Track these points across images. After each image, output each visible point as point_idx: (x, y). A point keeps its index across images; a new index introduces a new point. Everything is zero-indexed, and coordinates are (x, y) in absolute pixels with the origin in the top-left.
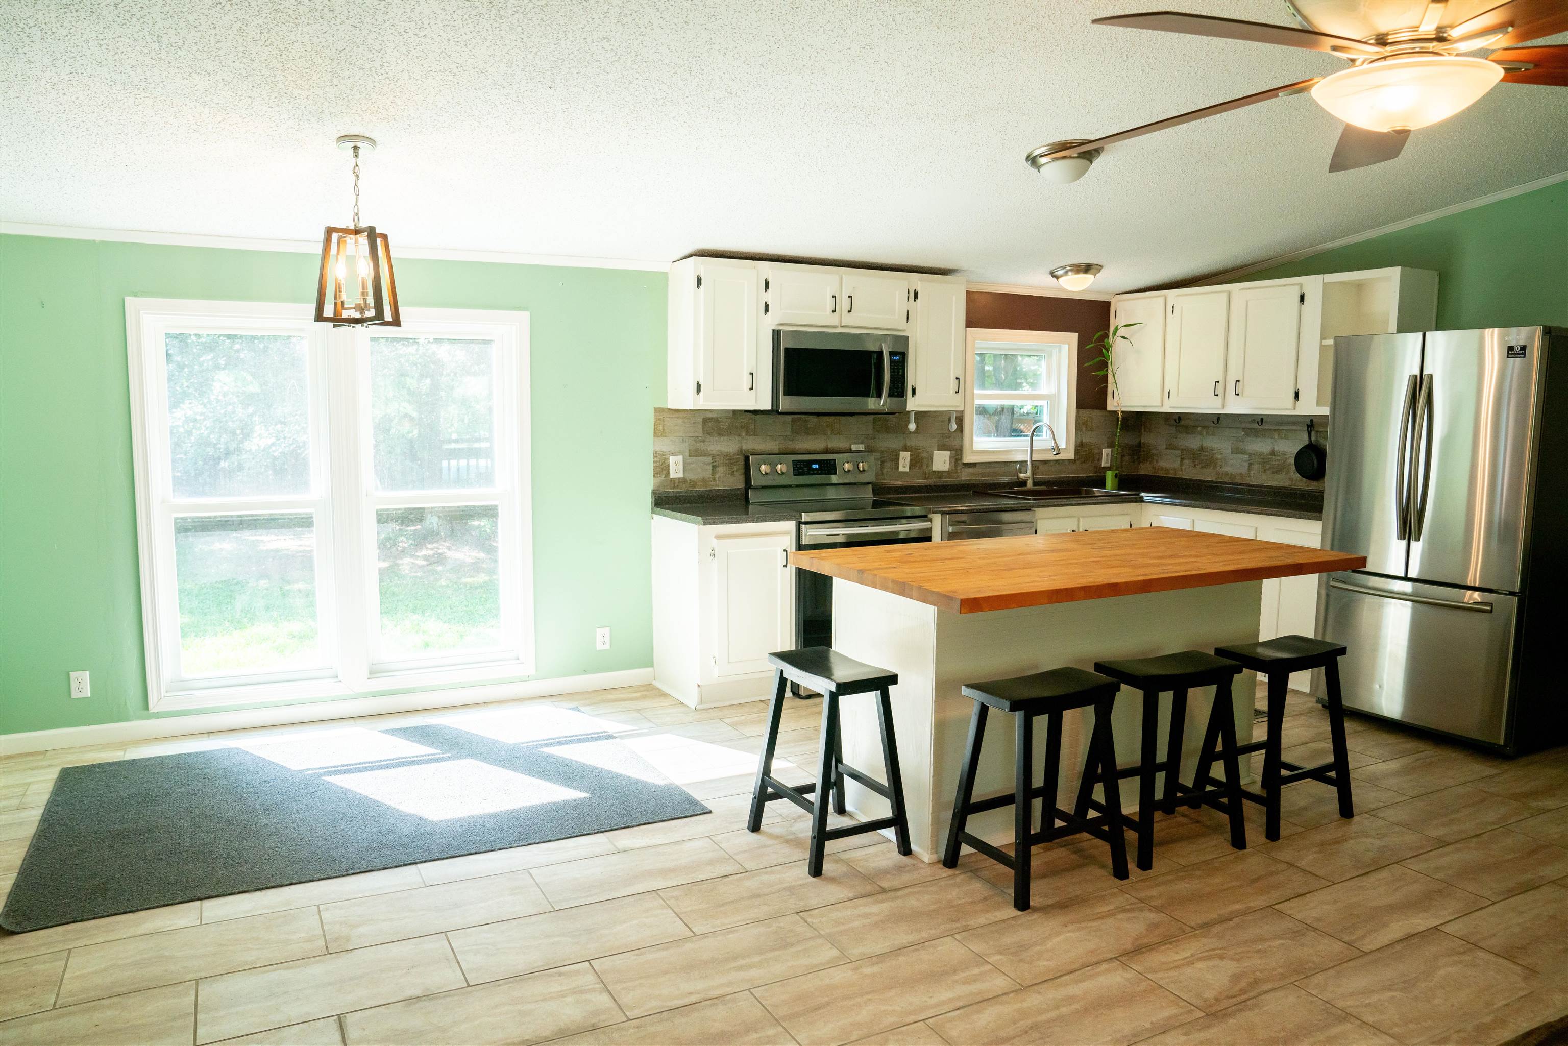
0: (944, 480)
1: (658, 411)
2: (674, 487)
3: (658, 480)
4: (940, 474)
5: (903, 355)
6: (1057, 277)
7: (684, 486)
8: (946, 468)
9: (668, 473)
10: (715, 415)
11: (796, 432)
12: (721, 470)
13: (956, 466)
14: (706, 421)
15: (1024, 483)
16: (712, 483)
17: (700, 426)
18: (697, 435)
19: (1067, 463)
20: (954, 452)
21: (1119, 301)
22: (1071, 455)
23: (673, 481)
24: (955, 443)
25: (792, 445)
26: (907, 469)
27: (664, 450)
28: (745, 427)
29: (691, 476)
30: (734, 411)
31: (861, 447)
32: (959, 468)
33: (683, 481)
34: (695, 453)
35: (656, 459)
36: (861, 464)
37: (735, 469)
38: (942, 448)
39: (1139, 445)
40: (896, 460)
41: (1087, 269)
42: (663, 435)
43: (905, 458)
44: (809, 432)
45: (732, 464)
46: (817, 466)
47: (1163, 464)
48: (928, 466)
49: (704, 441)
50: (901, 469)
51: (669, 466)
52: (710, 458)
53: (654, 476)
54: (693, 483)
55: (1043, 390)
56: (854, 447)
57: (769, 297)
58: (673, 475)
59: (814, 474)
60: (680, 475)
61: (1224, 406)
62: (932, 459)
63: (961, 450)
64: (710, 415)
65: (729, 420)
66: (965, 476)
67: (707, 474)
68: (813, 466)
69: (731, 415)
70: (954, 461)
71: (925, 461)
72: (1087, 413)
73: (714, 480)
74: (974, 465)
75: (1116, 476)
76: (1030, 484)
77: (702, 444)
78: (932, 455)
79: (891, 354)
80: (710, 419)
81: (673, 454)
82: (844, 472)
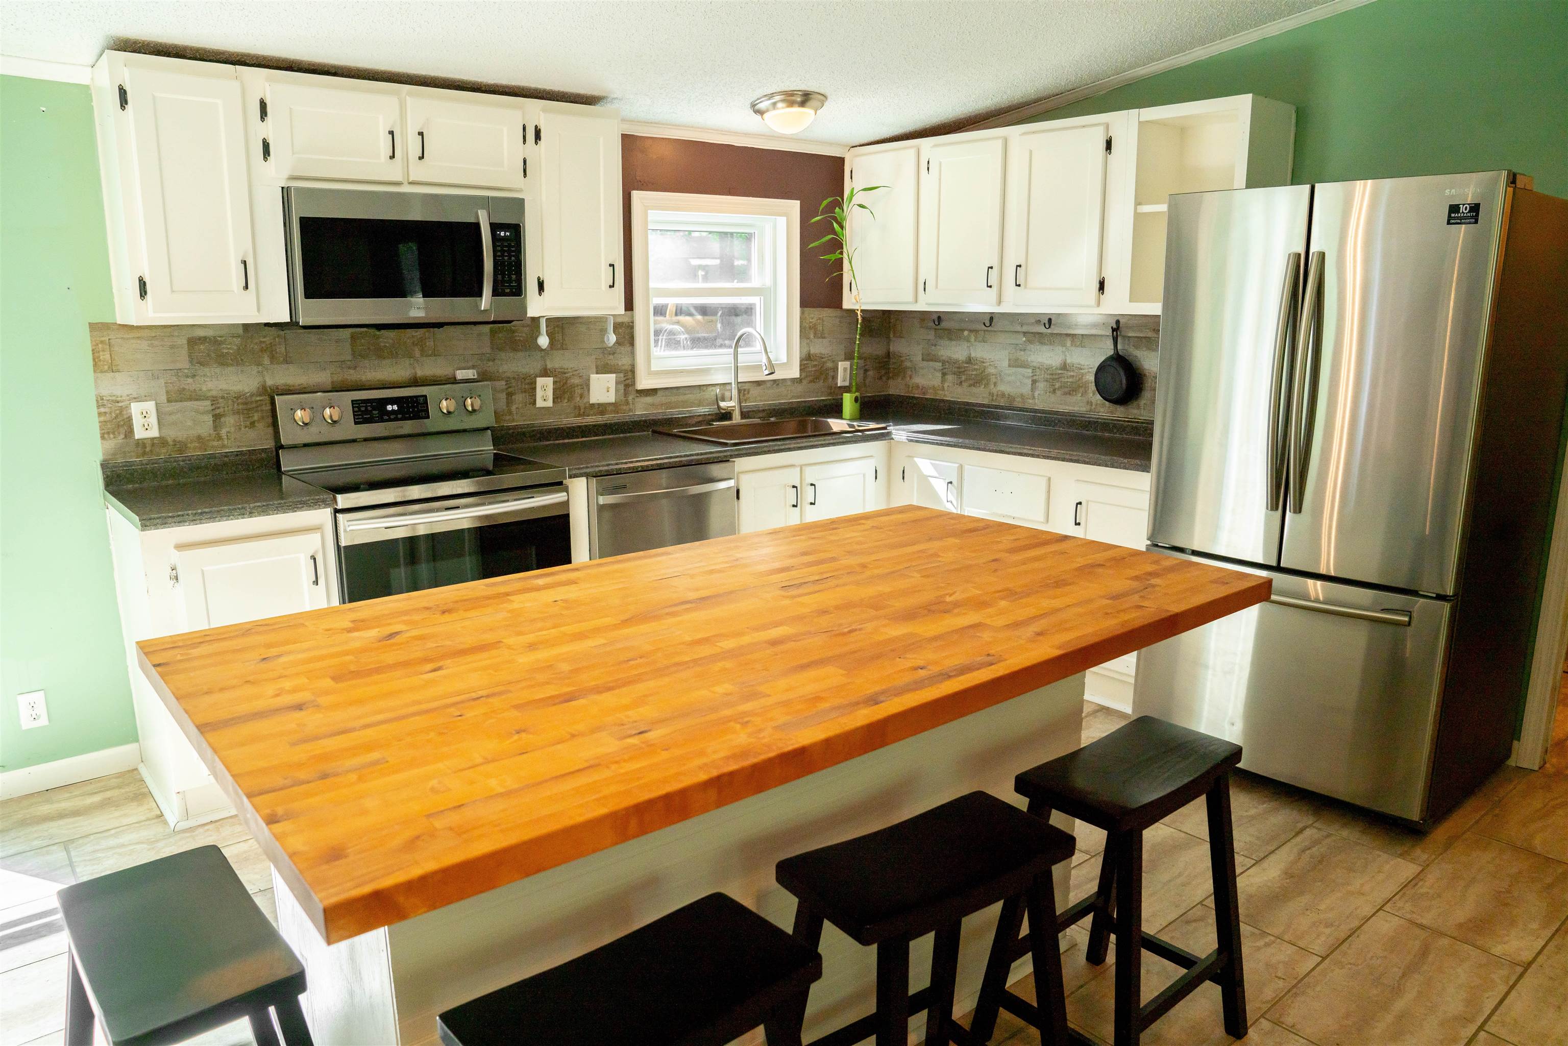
0: (609, 418)
1: (95, 327)
2: (144, 454)
3: (111, 444)
4: (602, 408)
5: (516, 230)
6: (760, 112)
7: (164, 450)
8: (611, 398)
9: (130, 432)
10: (210, 333)
11: (358, 355)
12: (230, 421)
13: (626, 394)
14: (193, 342)
15: (726, 415)
16: (215, 443)
17: (184, 352)
18: (179, 366)
19: (789, 383)
20: (622, 375)
21: (856, 156)
22: (795, 373)
23: (141, 443)
24: (624, 362)
25: (353, 376)
26: (550, 403)
27: (119, 393)
28: (270, 350)
29: (172, 434)
30: (246, 327)
31: (470, 374)
32: (630, 398)
33: (161, 442)
34: (178, 396)
35: (102, 410)
36: (469, 401)
37: (256, 418)
38: (603, 369)
39: (888, 355)
40: (531, 390)
41: (806, 98)
42: (113, 368)
43: (545, 389)
44: (380, 353)
45: (249, 410)
46: (395, 408)
47: (919, 380)
48: (581, 396)
49: (194, 376)
50: (540, 403)
51: (130, 419)
52: (208, 403)
53: (103, 438)
54: (181, 446)
55: (755, 282)
56: (461, 374)
57: (267, 130)
58: (139, 433)
59: (390, 420)
60: (154, 433)
61: (999, 302)
62: (588, 386)
63: (633, 371)
64: (201, 333)
65: (237, 341)
66: (641, 409)
67: (205, 426)
68: (389, 408)
69: (240, 331)
70: (622, 387)
71: (578, 391)
72: (815, 314)
73: (220, 438)
74: (653, 392)
75: (856, 400)
76: (737, 419)
77: (190, 380)
78: (589, 380)
79: (495, 227)
80: (203, 340)
81: (137, 399)
82: (441, 414)
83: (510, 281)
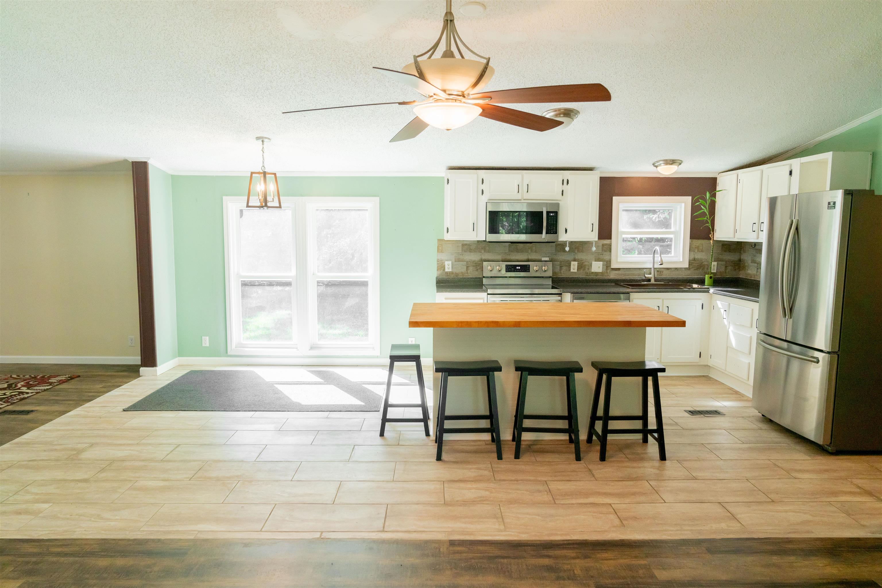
0: (598, 277)
1: (440, 241)
2: (447, 276)
3: (440, 272)
4: (596, 274)
5: (556, 213)
6: (656, 167)
7: (452, 275)
8: (600, 270)
9: (445, 269)
10: (468, 243)
11: (511, 251)
12: (471, 268)
13: (607, 269)
14: (463, 245)
15: (649, 280)
16: (466, 275)
17: (461, 248)
18: (458, 252)
19: (683, 270)
20: (605, 262)
22: (687, 266)
23: (447, 273)
24: (607, 258)
25: (508, 257)
26: (576, 271)
27: (443, 258)
28: (484, 249)
29: (455, 271)
30: (478, 241)
31: (547, 259)
32: (608, 271)
33: (452, 273)
34: (458, 260)
35: (438, 263)
36: (543, 268)
37: (478, 268)
38: (598, 260)
39: (740, 260)
40: (569, 266)
41: (673, 162)
42: (442, 252)
43: (574, 266)
44: (518, 251)
45: (477, 265)
46: (519, 268)
47: (749, 272)
48: (588, 269)
49: (463, 255)
50: (572, 270)
51: (445, 266)
52: (465, 263)
53: (437, 270)
54: (457, 274)
55: (672, 229)
56: (543, 259)
57: (483, 187)
58: (447, 270)
59: (517, 272)
60: (450, 270)
61: (758, 238)
62: (591, 266)
63: (610, 261)
64: (466, 243)
65: (475, 245)
66: (613, 276)
67: (464, 270)
68: (517, 268)
69: (476, 242)
70: (605, 267)
71: (587, 267)
72: (698, 242)
73: (468, 273)
74: (619, 269)
75: (711, 278)
76: (653, 281)
77: (461, 256)
78: (592, 263)
80: (466, 244)
81: (447, 260)
82: (534, 271)
83: (553, 229)
